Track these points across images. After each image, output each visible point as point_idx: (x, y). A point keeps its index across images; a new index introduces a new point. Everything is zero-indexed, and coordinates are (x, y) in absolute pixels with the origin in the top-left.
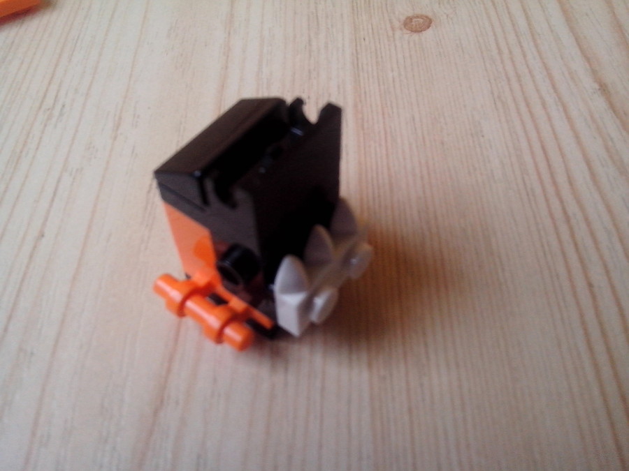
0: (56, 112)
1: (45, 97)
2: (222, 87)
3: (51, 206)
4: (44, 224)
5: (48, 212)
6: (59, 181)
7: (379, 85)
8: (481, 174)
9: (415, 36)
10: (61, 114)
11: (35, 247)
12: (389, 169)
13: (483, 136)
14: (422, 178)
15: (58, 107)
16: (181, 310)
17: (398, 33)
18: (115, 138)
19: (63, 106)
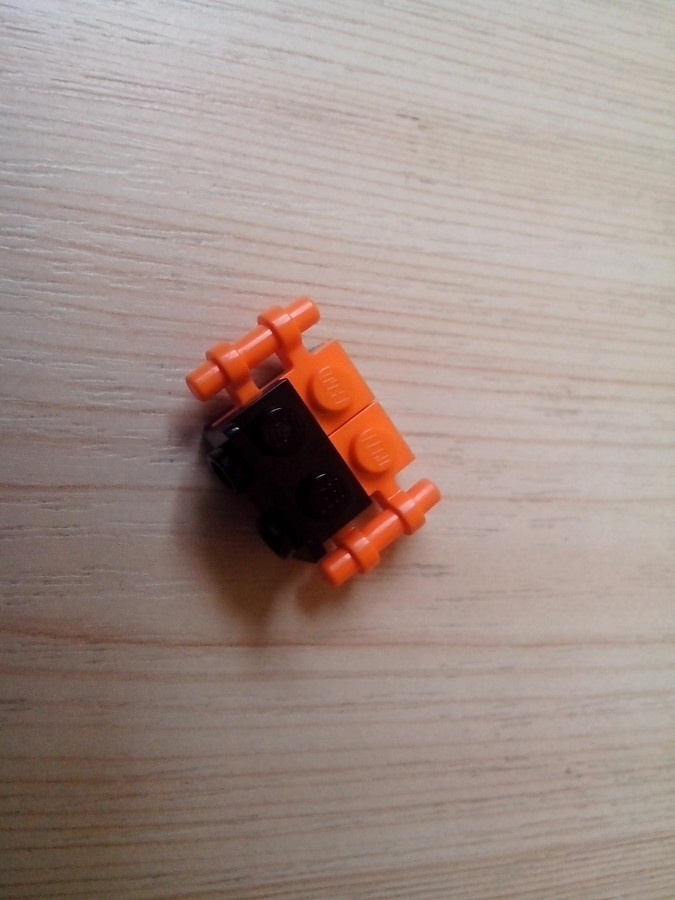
0: (563, 404)
1: (593, 380)
6: (441, 435)
7: (598, 879)
10: (560, 412)
15: (572, 405)
18: (512, 500)
19: (574, 412)
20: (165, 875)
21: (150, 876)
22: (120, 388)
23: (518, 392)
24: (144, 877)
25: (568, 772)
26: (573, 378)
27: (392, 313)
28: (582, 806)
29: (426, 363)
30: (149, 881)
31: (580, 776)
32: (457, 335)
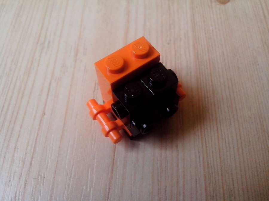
0: (46, 45)
1: (39, 36)
2: (127, 33)
3: (47, 98)
4: (45, 108)
5: (46, 101)
6: (50, 84)
7: (205, 34)
8: (258, 86)
9: (222, 6)
10: (48, 47)
11: (41, 120)
12: (212, 82)
13: (258, 65)
14: (229, 87)
15: (47, 43)
16: (95, 117)
17: (214, 4)
18: (76, 61)
19: (49, 42)
20: (196, 179)
21: (196, 185)
22: (15, 196)
23: (40, 60)
24: (196, 187)
25: (168, 44)
26: (38, 43)
27: (5, 100)
28: (181, 39)
29: (24, 89)
30: (198, 185)
31: (170, 40)
32: (17, 80)
